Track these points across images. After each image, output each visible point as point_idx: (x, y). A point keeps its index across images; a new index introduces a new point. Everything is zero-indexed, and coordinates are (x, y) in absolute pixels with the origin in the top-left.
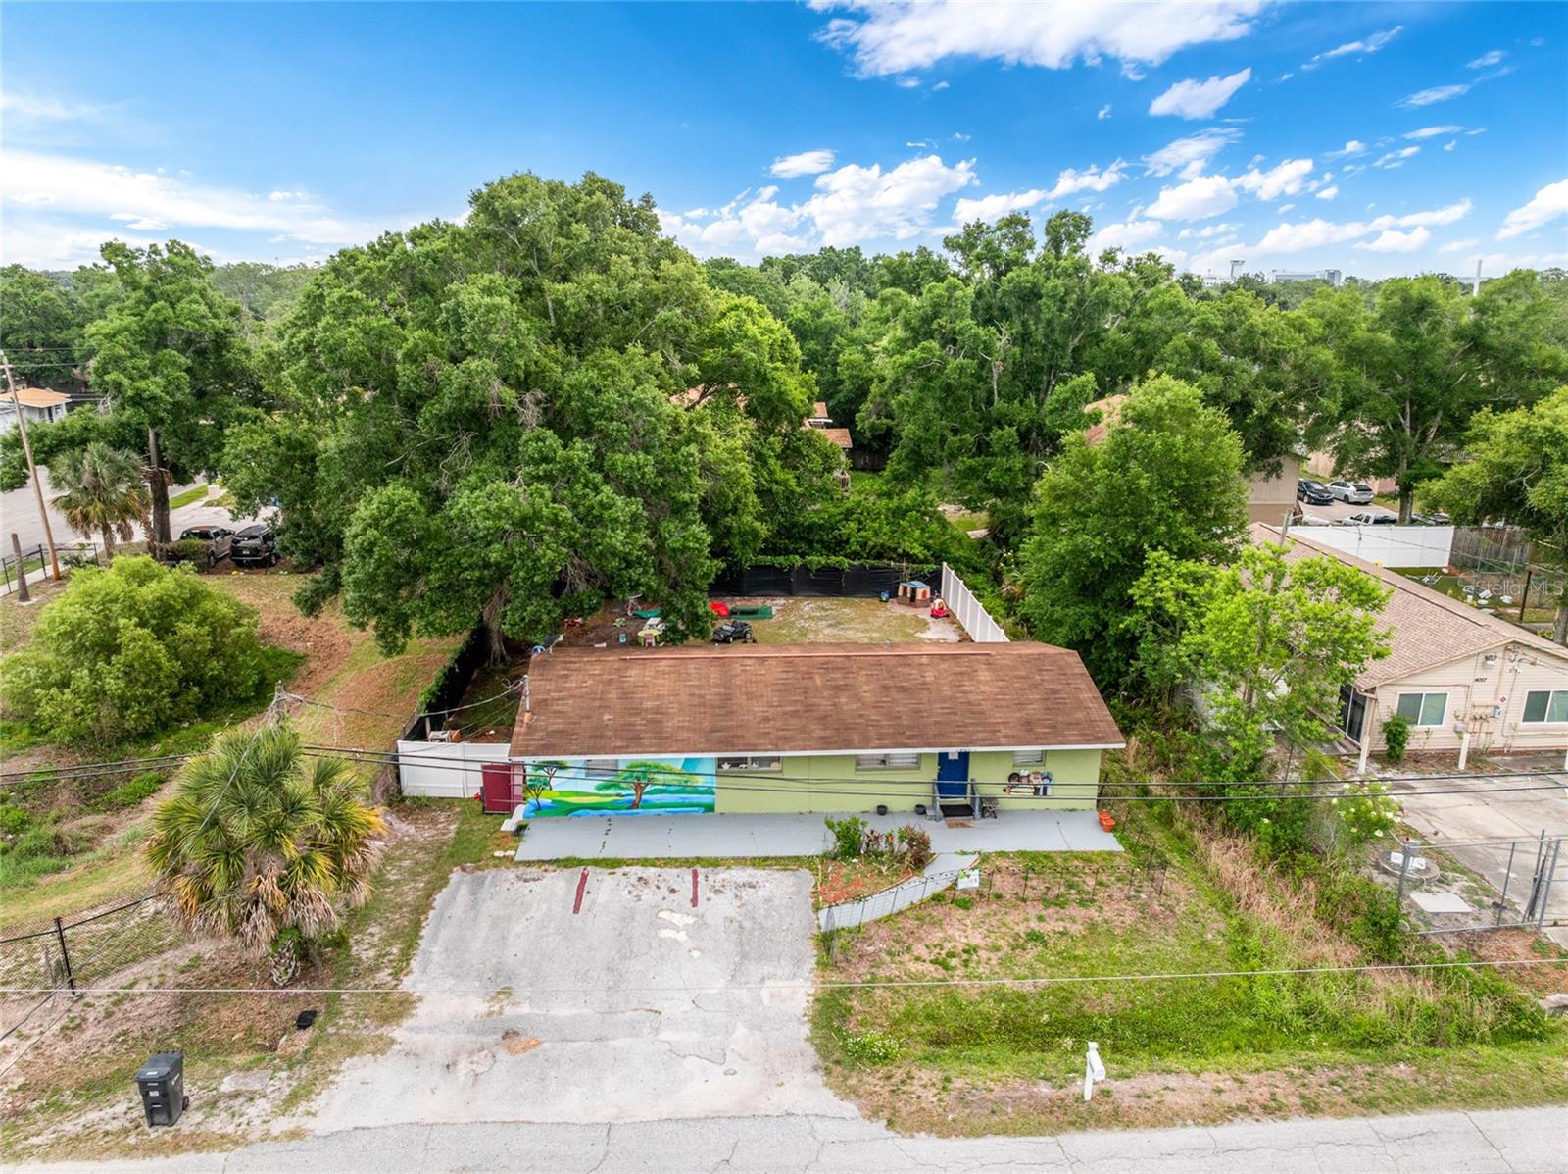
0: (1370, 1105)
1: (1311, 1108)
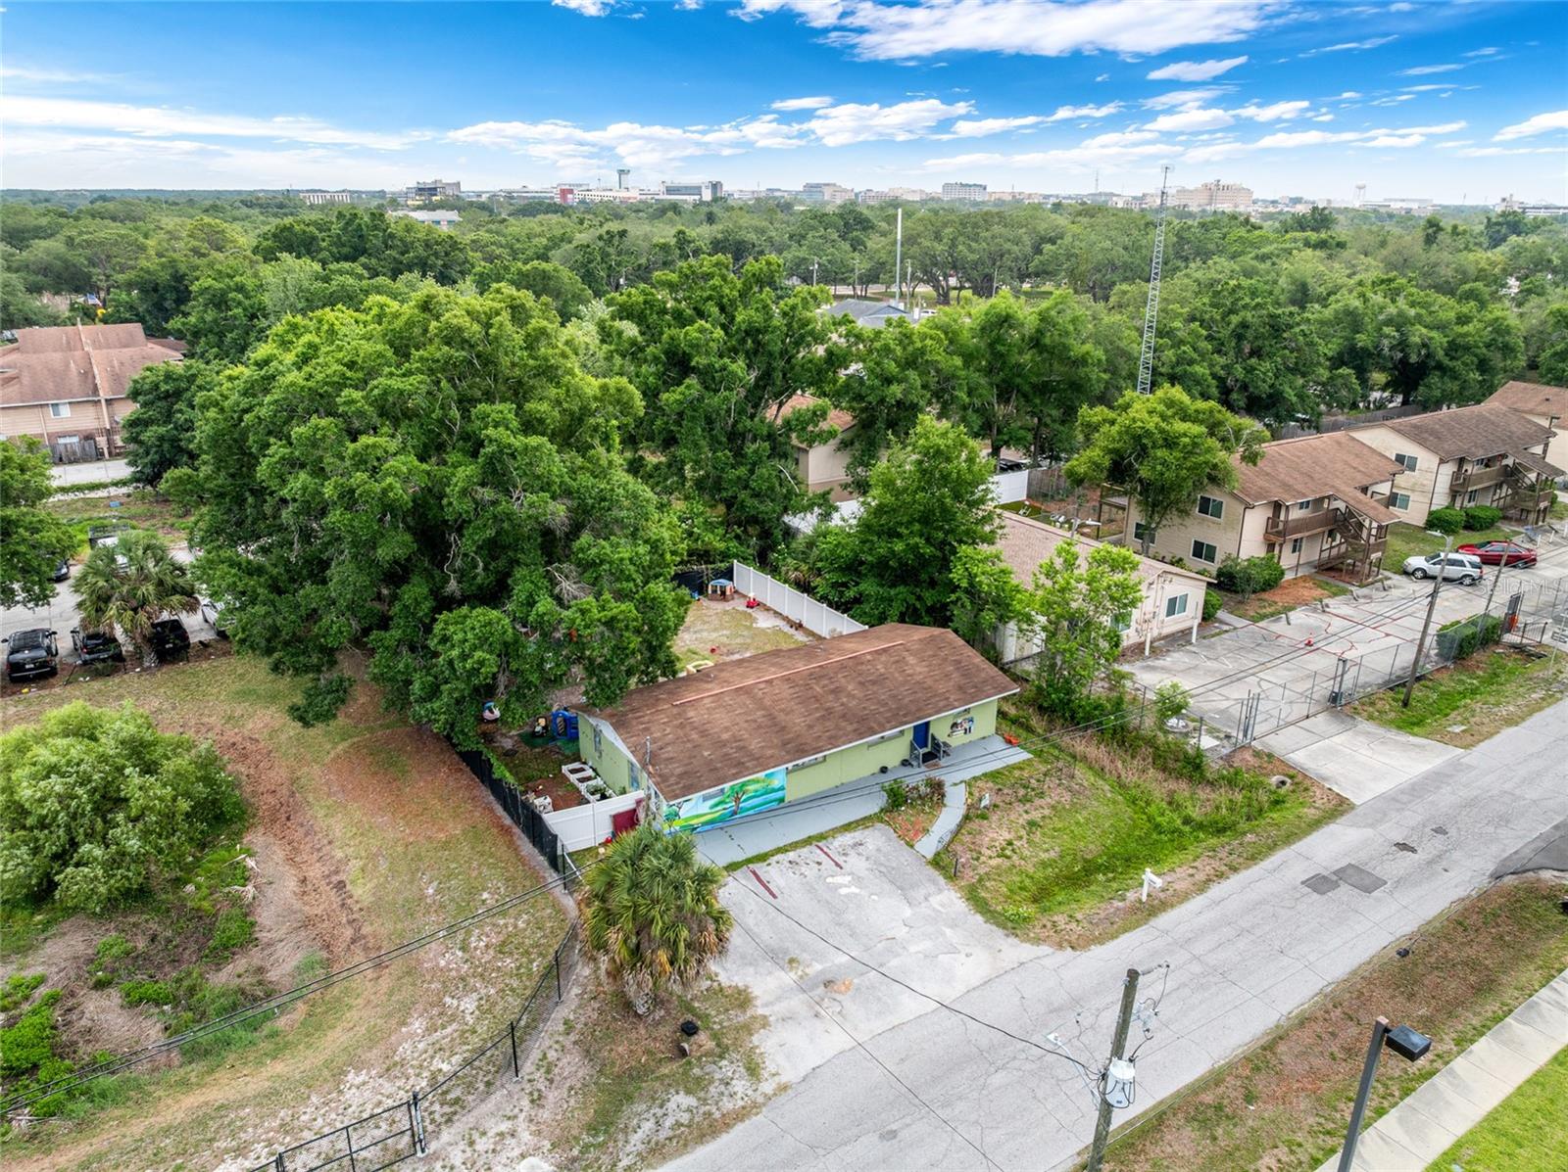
0: (1254, 858)
1: (1235, 870)
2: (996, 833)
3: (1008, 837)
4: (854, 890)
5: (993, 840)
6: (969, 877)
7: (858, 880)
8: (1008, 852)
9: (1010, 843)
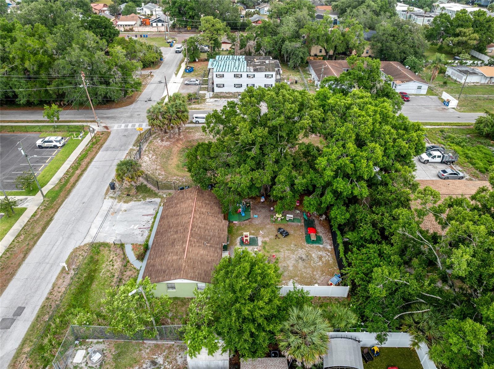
2: (118, 265)
3: (115, 267)
4: (132, 227)
5: (117, 262)
6: (112, 248)
7: (133, 229)
8: (111, 263)
9: (113, 266)
